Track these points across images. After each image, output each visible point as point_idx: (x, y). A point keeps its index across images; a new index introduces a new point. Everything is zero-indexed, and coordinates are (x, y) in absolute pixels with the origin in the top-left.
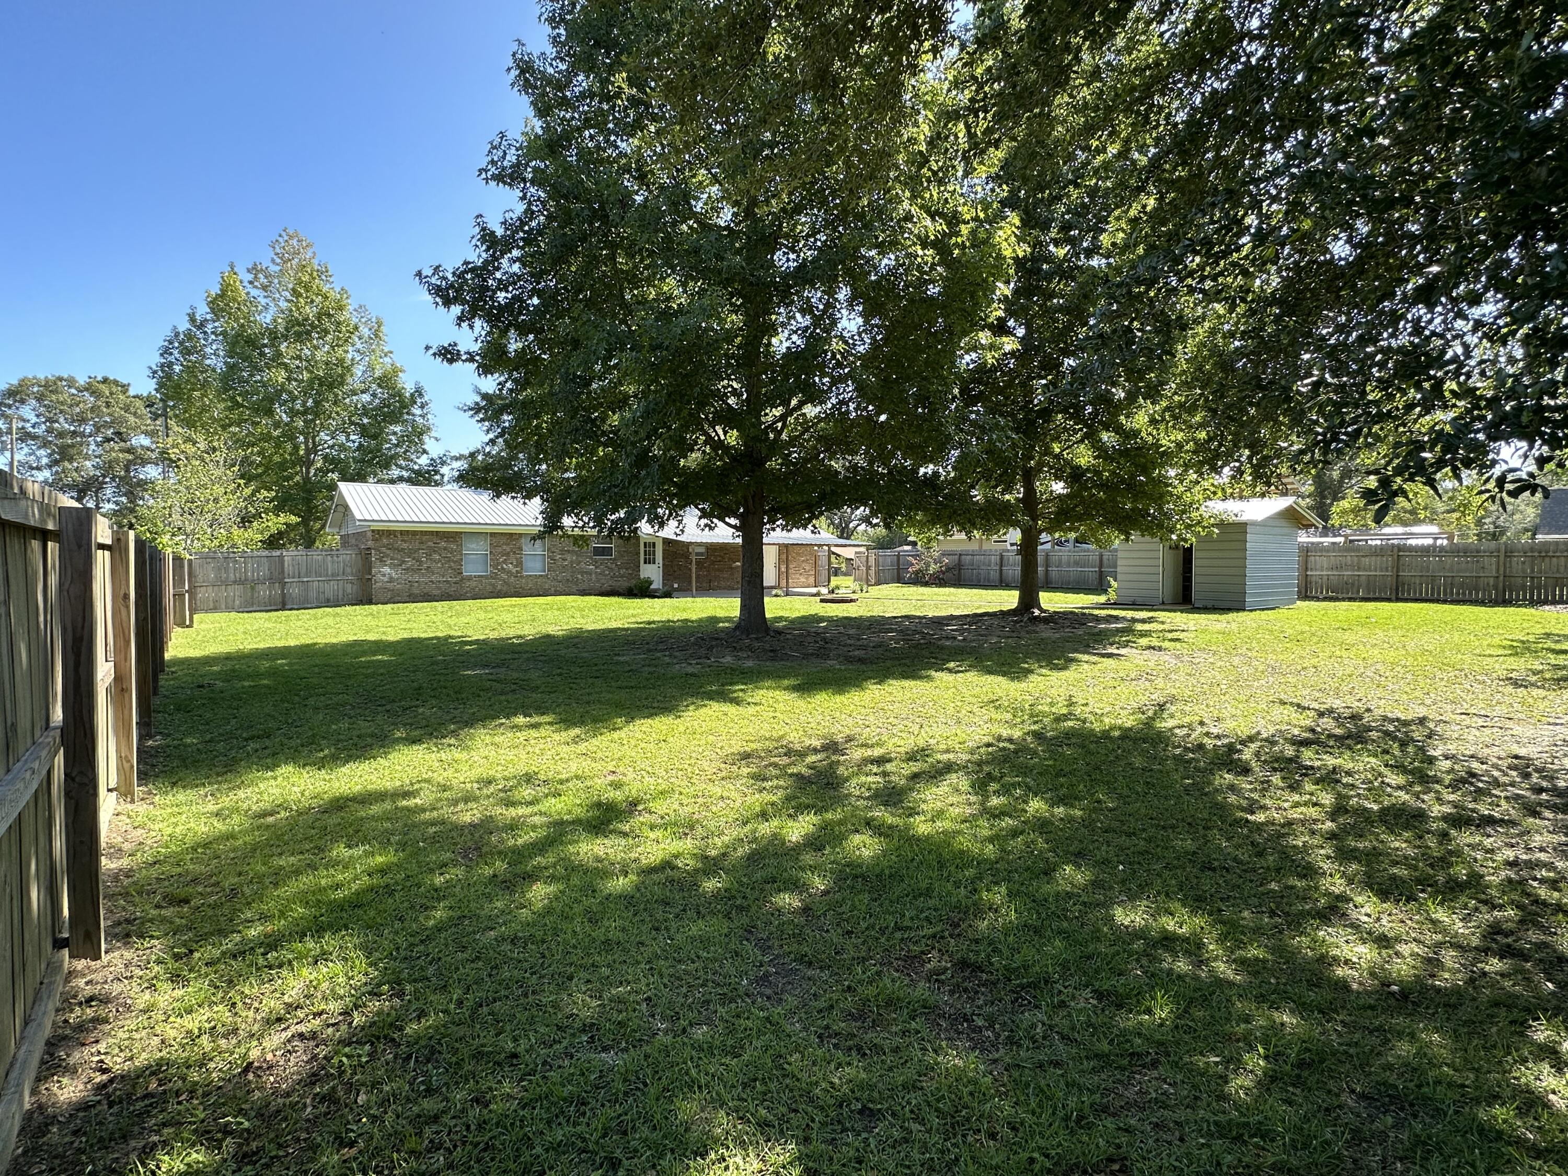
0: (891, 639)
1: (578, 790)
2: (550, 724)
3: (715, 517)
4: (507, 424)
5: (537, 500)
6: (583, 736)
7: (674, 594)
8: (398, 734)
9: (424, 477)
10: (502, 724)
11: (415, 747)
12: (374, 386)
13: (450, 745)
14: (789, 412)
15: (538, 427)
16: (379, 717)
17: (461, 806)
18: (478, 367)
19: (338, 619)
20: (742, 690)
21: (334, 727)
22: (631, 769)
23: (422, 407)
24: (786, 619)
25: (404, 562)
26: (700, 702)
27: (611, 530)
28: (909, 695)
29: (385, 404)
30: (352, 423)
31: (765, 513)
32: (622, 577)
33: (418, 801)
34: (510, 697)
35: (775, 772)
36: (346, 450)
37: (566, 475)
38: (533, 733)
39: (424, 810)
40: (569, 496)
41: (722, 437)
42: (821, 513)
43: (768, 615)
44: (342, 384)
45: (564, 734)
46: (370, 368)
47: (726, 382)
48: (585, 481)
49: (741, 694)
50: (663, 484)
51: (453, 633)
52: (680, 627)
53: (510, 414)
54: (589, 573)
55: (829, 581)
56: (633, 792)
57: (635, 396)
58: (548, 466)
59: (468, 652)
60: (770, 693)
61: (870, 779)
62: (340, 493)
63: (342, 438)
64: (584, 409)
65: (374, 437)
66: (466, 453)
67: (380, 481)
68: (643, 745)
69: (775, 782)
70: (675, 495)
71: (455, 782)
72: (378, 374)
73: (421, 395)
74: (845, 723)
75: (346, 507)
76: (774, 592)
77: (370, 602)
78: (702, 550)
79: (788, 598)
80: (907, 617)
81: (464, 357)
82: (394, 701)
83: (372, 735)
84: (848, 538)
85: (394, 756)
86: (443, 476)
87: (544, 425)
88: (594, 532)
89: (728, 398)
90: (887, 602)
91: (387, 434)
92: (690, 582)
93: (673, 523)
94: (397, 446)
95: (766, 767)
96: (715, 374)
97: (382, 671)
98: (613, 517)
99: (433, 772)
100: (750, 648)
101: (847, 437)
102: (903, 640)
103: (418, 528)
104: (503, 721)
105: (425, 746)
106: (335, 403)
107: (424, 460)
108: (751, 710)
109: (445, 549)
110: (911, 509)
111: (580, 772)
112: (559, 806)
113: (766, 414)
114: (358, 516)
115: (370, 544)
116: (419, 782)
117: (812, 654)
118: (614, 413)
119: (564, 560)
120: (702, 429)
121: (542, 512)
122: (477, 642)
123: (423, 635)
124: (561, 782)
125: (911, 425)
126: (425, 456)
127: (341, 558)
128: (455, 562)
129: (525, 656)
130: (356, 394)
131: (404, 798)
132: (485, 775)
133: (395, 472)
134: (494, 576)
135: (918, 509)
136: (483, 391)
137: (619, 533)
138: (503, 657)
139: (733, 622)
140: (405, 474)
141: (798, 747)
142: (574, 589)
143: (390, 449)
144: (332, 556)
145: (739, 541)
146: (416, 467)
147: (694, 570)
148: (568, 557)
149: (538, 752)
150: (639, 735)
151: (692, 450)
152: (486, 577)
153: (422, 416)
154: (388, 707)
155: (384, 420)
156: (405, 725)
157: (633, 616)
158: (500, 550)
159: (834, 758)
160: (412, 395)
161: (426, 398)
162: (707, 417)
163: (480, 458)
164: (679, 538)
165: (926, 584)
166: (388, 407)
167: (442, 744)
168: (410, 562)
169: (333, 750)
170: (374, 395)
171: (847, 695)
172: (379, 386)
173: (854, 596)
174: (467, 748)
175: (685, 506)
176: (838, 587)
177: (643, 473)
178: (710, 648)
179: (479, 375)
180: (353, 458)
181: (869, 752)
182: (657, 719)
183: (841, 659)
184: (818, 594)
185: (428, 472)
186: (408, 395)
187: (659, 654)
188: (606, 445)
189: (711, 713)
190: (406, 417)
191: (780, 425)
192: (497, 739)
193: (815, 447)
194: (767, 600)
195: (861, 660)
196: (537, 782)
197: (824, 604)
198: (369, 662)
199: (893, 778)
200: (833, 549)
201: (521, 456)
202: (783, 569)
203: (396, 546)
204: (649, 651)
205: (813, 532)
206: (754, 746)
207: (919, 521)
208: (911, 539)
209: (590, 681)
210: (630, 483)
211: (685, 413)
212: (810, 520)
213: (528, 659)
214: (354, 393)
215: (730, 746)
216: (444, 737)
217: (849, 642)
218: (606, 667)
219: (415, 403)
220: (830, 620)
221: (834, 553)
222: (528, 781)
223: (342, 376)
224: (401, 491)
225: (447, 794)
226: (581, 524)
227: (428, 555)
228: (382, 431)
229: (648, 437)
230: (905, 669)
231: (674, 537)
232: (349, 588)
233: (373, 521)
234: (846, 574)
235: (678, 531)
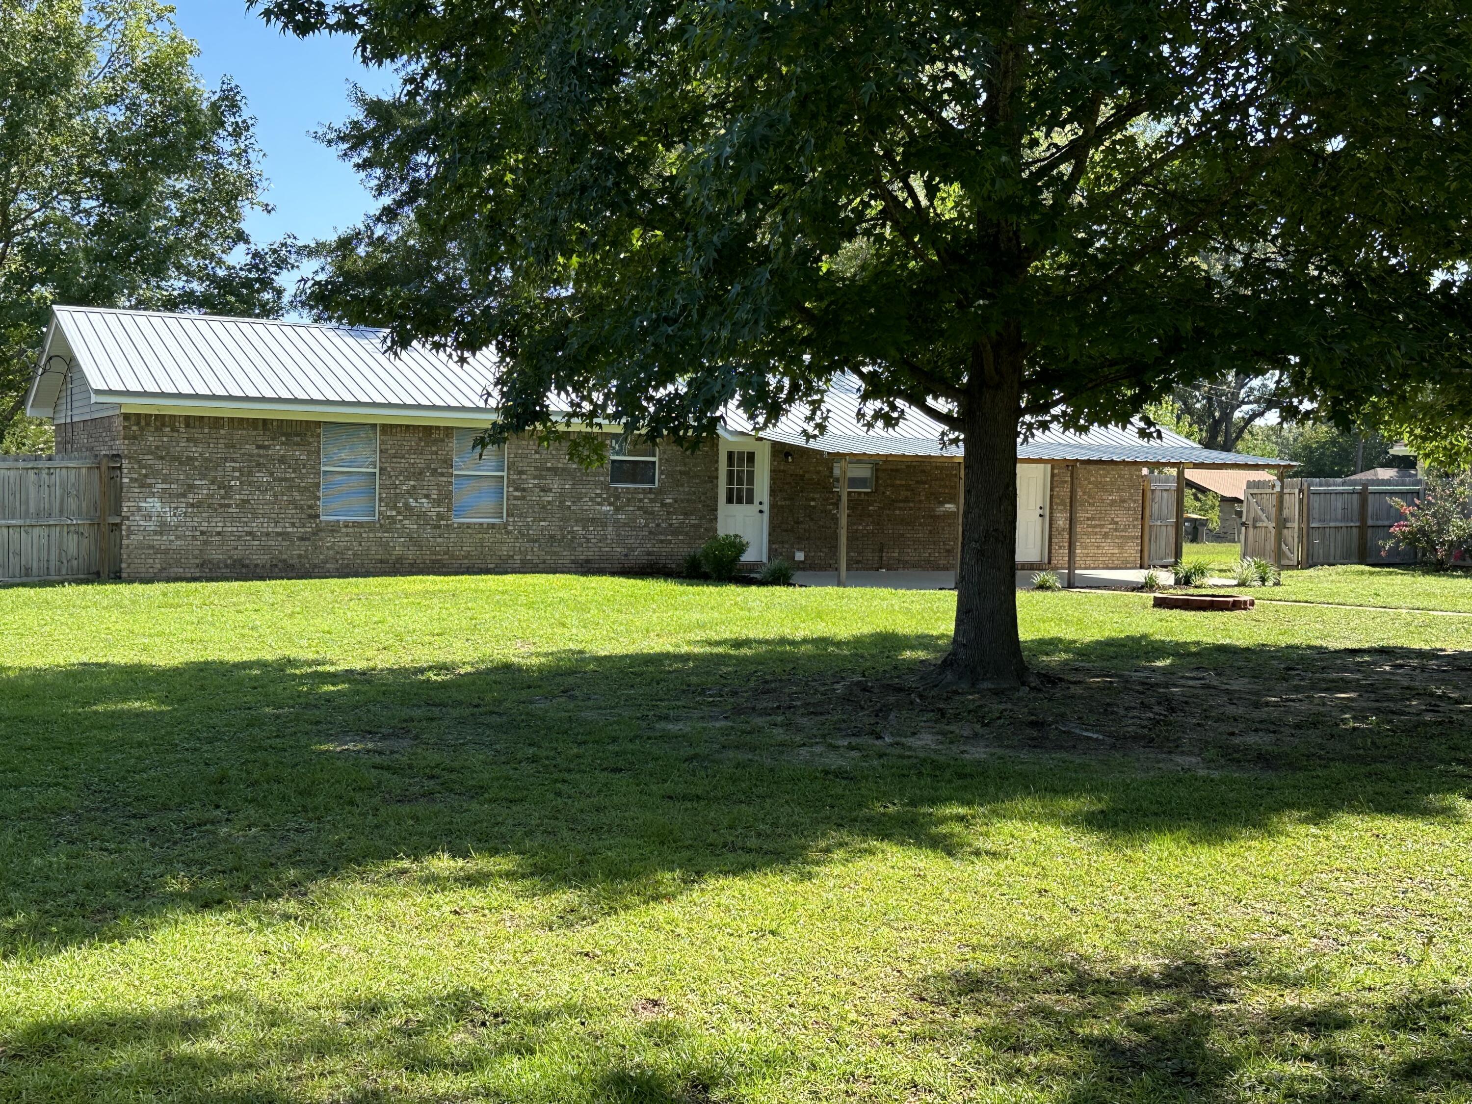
0: (1345, 706)
1: (571, 1042)
2: (510, 876)
3: (900, 394)
4: (422, 173)
5: (489, 354)
6: (585, 911)
7: (797, 576)
8: (173, 885)
9: (238, 296)
10: (404, 872)
11: (210, 918)
12: (134, 88)
13: (286, 917)
14: (1094, 137)
15: (496, 181)
16: (133, 844)
17: (309, 1063)
18: (363, 43)
19: (47, 615)
20: (961, 819)
21: (37, 861)
22: (694, 998)
23: (236, 134)
24: (1067, 646)
25: (191, 487)
26: (858, 843)
27: (657, 423)
28: (1394, 856)
29: (156, 127)
30: (86, 172)
31: (1025, 385)
32: (675, 533)
33: (213, 1044)
34: (420, 807)
35: (1044, 1030)
36: (71, 233)
37: (553, 293)
38: (473, 897)
39: (227, 1068)
40: (562, 343)
41: (924, 202)
42: (1166, 387)
43: (1025, 634)
44: (66, 84)
45: (538, 902)
46: (127, 46)
47: (939, 65)
48: (600, 308)
49: (957, 828)
50: (780, 316)
51: (293, 653)
52: (810, 658)
53: (431, 152)
54: (600, 522)
55: (1178, 554)
56: (701, 1055)
57: (720, 106)
58: (516, 271)
59: (329, 698)
60: (1032, 831)
61: (1292, 1068)
62: (59, 329)
63: (65, 205)
64: (601, 138)
65: (135, 202)
66: (331, 238)
67: (143, 304)
68: (722, 940)
69: (1046, 1058)
70: (807, 342)
71: (296, 1005)
72: (141, 58)
73: (234, 107)
74: (1224, 919)
75: (71, 362)
76: (1038, 577)
77: (117, 577)
78: (863, 472)
79: (1074, 594)
80: (1385, 652)
81: (332, 20)
82: (166, 807)
83: (120, 885)
84: (1227, 447)
85: (163, 935)
86: (279, 292)
87: (509, 177)
88: (616, 428)
89: (944, 105)
90: (1330, 613)
91: (162, 197)
92: (834, 548)
93: (799, 411)
94: (181, 222)
95: (1021, 1015)
96: (915, 46)
97: (140, 736)
98: (661, 393)
99: (249, 977)
100: (978, 715)
101: (1238, 194)
102: (1377, 711)
103: (226, 410)
104: (406, 864)
105: (232, 915)
106: (51, 127)
107: (238, 257)
108: (982, 869)
109: (282, 460)
110: (1405, 377)
111: (578, 999)
112: (529, 1078)
113: (1035, 143)
114: (96, 383)
115: (120, 445)
116: (217, 999)
117: (1136, 738)
118: (669, 147)
119: (545, 490)
120: (876, 183)
121: (499, 381)
122: (349, 675)
123: (232, 657)
124: (535, 1019)
125: (1412, 164)
126: (241, 247)
127: (56, 478)
128: (303, 490)
129: (455, 713)
130: (95, 107)
131: (184, 1036)
132: (363, 993)
133: (176, 284)
134: (388, 525)
135: (1422, 377)
136: (372, 95)
137: (674, 431)
138: (406, 712)
139: (936, 648)
140: (197, 287)
141: (1101, 970)
142: (566, 557)
143: (164, 230)
144: (38, 470)
145: (958, 452)
146: (221, 273)
147: (844, 521)
148: (555, 484)
149: (482, 942)
150: (713, 915)
151: (851, 236)
152: (370, 526)
153: (237, 156)
154: (153, 821)
155: (153, 165)
156: (188, 864)
157: (702, 626)
158: (403, 464)
159: (1197, 1006)
160: (214, 106)
161: (246, 114)
162: (889, 155)
163: (362, 251)
164: (813, 444)
165: (1438, 568)
166: (164, 133)
167: (271, 913)
168: (204, 488)
169: (34, 914)
170: (133, 108)
171: (1231, 848)
172: (146, 86)
173: (1244, 595)
174: (324, 926)
175: (828, 370)
176: (1201, 571)
177: (734, 289)
178: (882, 712)
179: (365, 60)
180: (87, 251)
181: (1290, 1000)
182: (757, 877)
183: (1211, 753)
184: (1148, 586)
185: (247, 283)
186: (205, 106)
187: (759, 721)
188: (648, 224)
189: (883, 869)
190: (200, 156)
191: (1066, 168)
192: (392, 907)
193: (1153, 222)
194: (1021, 596)
195: (1264, 760)
196: (480, 1016)
197: (1166, 613)
198: (112, 714)
199: (1354, 1072)
200: (1190, 474)
201: (452, 247)
202: (1062, 522)
203: (175, 450)
204: (738, 711)
205: (1142, 433)
206: (991, 960)
207: (1426, 409)
208: (1398, 450)
209: (602, 777)
210: (702, 313)
211: (838, 144)
212: (1136, 404)
213: (461, 721)
214: (91, 103)
215: (933, 957)
216: (274, 896)
217: (1231, 710)
218: (636, 746)
219: (222, 124)
220: (1178, 651)
221: (1191, 484)
222: (460, 1012)
223: (67, 66)
224: (186, 324)
225: (279, 1033)
226: (587, 407)
227: (246, 474)
228: (149, 189)
229: (749, 204)
230: (1383, 786)
231: (801, 442)
232: (72, 544)
233: (128, 393)
234: (1220, 537)
235: (810, 429)
